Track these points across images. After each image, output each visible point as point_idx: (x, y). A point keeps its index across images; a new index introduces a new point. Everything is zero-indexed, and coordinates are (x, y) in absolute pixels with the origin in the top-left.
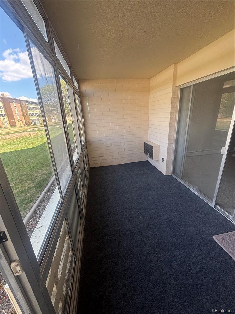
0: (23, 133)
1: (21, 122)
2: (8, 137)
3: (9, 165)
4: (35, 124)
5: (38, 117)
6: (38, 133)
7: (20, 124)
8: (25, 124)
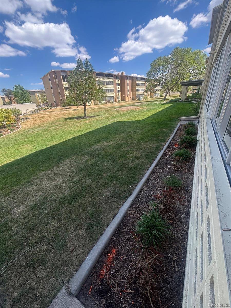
0: (130, 107)
1: (129, 97)
2: (120, 109)
3: (123, 133)
4: (139, 99)
5: (143, 92)
6: (141, 107)
7: (128, 99)
8: (131, 99)
